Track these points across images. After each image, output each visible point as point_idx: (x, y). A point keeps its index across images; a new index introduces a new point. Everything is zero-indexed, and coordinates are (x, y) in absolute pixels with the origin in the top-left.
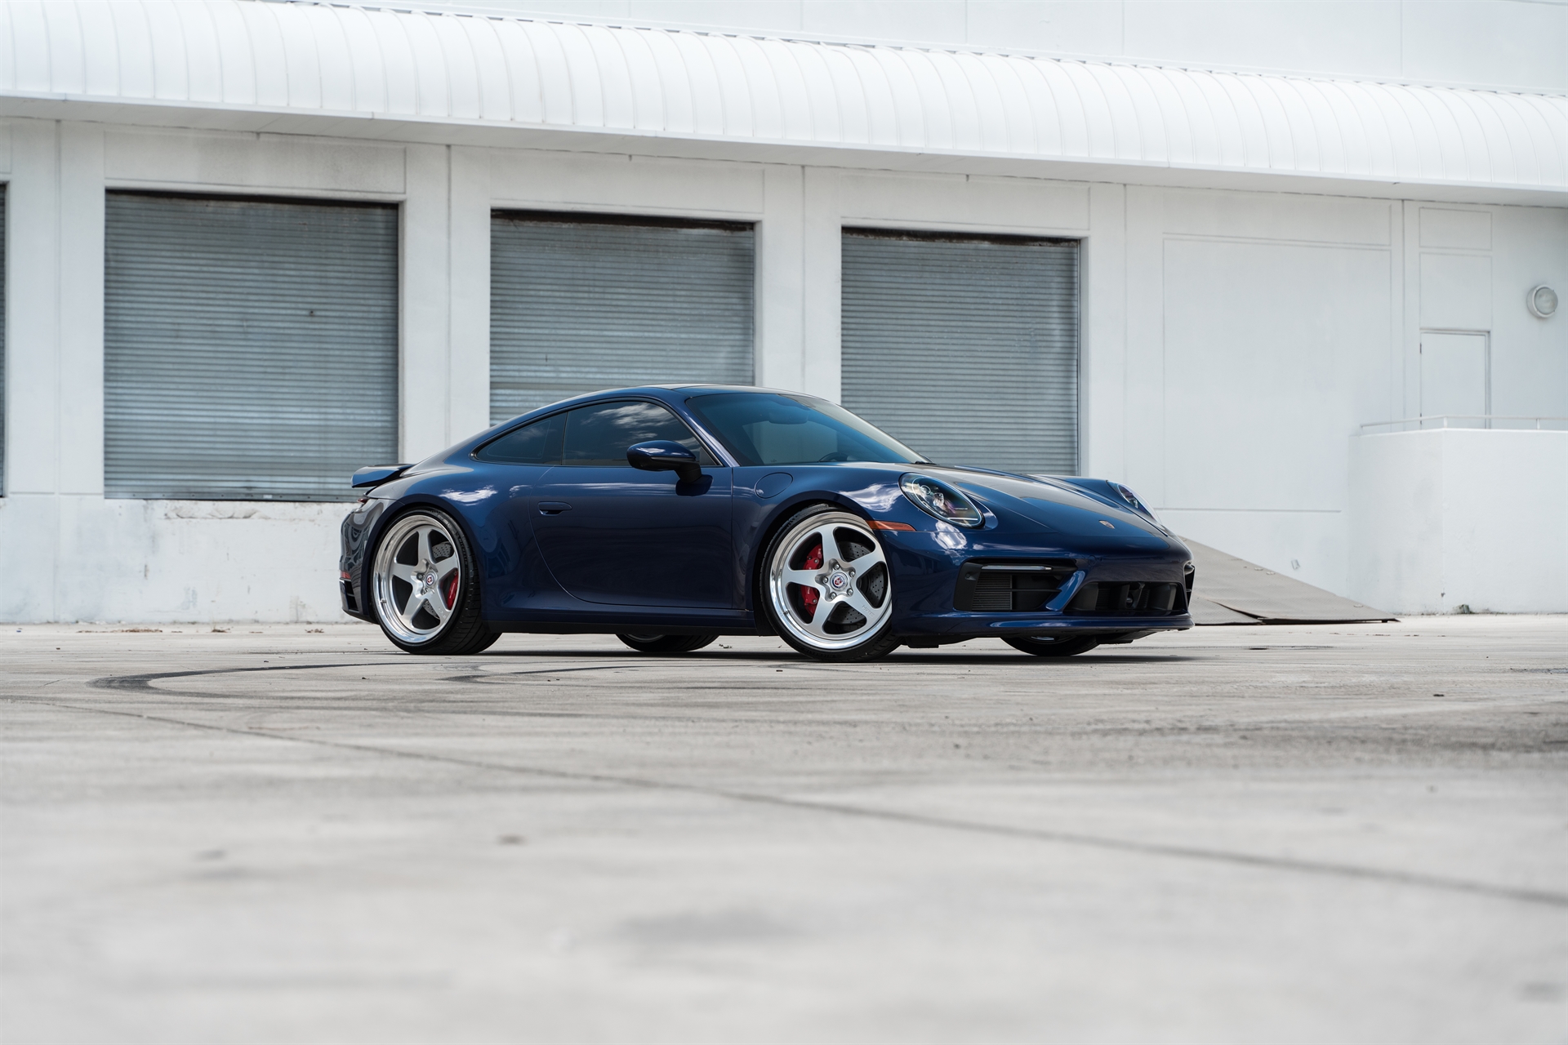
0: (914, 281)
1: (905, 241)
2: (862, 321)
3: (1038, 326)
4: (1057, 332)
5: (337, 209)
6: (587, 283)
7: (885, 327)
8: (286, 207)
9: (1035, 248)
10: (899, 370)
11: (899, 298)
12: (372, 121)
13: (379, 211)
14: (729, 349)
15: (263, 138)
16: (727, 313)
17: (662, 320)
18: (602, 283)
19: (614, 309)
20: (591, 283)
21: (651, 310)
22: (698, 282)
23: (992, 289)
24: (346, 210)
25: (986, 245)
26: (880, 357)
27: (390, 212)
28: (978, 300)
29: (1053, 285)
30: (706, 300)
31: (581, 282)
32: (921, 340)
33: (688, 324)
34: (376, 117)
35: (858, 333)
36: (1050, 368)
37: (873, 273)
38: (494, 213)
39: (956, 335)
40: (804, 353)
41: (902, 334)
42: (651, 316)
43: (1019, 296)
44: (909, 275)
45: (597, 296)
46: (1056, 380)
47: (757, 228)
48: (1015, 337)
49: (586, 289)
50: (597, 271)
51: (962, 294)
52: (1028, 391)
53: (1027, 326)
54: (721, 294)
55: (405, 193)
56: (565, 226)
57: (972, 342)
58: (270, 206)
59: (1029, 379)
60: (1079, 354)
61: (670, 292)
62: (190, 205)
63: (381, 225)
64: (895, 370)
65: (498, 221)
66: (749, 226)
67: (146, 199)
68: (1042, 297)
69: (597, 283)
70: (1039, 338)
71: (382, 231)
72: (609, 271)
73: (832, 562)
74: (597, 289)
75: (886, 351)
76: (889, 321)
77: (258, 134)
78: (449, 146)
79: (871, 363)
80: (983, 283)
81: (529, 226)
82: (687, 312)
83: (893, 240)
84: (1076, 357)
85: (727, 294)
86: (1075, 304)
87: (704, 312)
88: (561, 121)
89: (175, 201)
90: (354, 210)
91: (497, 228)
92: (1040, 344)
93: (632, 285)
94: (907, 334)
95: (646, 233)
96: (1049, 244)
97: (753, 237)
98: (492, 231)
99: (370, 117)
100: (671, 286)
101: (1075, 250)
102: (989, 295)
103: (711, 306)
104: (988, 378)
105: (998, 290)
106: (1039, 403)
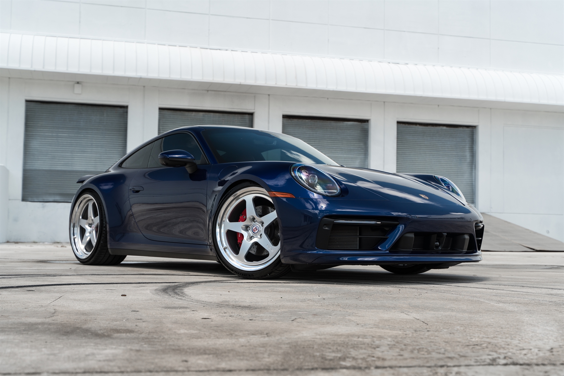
0: (421, 139)
1: (418, 126)
2: (404, 151)
3: (462, 154)
4: (468, 156)
5: (233, 115)
6: (314, 139)
7: (411, 154)
8: (217, 114)
9: (461, 129)
10: (416, 167)
11: (416, 144)
12: (240, 85)
13: (247, 116)
14: (360, 160)
15: (210, 92)
16: (359, 149)
17: (338, 151)
18: (319, 139)
19: (322, 147)
20: (315, 139)
21: (334, 148)
22: (350, 139)
23: (447, 142)
24: (236, 115)
25: (445, 128)
26: (409, 163)
27: (250, 116)
28: (442, 145)
29: (467, 141)
30: (353, 144)
31: (312, 138)
32: (423, 158)
33: (347, 152)
34: (242, 83)
35: (402, 155)
36: (466, 167)
37: (407, 136)
38: (284, 116)
39: (435, 156)
40: (384, 161)
41: (417, 156)
42: (334, 149)
43: (455, 144)
44: (419, 137)
45: (317, 143)
46: (467, 171)
47: (369, 122)
48: (454, 157)
49: (313, 140)
50: (317, 135)
51: (437, 143)
52: (458, 174)
53: (459, 154)
54: (358, 143)
55: (254, 109)
56: (307, 121)
57: (440, 159)
58: (212, 114)
59: (459, 171)
60: (475, 163)
61: (341, 142)
62: (187, 113)
63: (247, 120)
64: (414, 167)
65: (285, 119)
66: (366, 121)
67: (172, 111)
68: (463, 144)
69: (317, 139)
70: (462, 158)
71: (248, 122)
72: (321, 135)
73: (252, 218)
74: (317, 141)
75: (411, 161)
76: (413, 152)
77: (208, 91)
78: (269, 95)
79: (406, 165)
80: (444, 140)
81: (295, 121)
82: (346, 148)
83: (414, 126)
84: (474, 164)
85: (359, 143)
86: (474, 147)
87: (352, 148)
88: (302, 85)
89: (182, 112)
90: (239, 115)
91: (285, 121)
92: (462, 159)
93: (328, 139)
94: (419, 156)
95: (333, 123)
96: (466, 127)
97: (368, 125)
98: (283, 122)
99: (239, 83)
100: (341, 140)
101: (474, 130)
102: (446, 144)
103: (354, 146)
104: (445, 170)
105: (449, 142)
106: (462, 178)
